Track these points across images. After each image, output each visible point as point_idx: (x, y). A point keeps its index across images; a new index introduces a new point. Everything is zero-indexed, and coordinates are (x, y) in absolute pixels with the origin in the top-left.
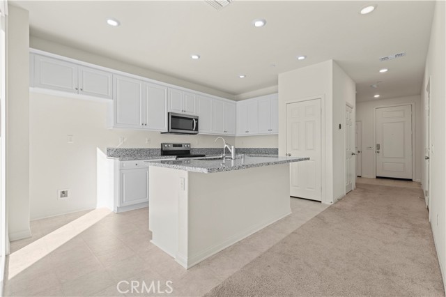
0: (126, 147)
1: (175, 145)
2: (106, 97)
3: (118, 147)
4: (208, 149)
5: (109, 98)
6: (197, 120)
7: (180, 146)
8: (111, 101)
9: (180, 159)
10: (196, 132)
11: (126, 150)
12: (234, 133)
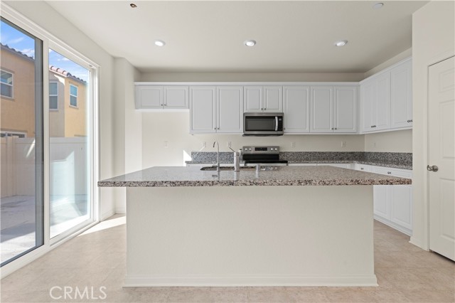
0: (207, 151)
1: (257, 149)
2: (183, 107)
3: (200, 151)
4: (310, 153)
5: (186, 108)
6: (281, 117)
7: (265, 149)
8: (188, 111)
9: (249, 165)
10: (279, 132)
11: (208, 153)
12: (354, 130)
